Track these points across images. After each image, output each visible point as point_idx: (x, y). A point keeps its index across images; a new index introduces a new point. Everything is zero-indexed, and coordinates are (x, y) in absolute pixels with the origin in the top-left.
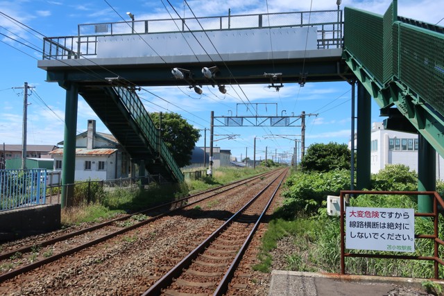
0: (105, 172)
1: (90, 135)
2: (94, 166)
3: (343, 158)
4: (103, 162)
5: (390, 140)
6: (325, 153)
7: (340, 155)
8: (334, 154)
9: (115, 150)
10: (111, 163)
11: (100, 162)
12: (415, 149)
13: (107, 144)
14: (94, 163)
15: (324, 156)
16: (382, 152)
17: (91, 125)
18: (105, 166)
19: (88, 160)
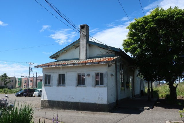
0: (105, 89)
1: (83, 43)
2: (89, 81)
4: (102, 74)
9: (116, 57)
10: (112, 75)
11: (97, 75)
13: (104, 51)
14: (89, 75)
17: (84, 30)
18: (105, 79)
19: (81, 71)
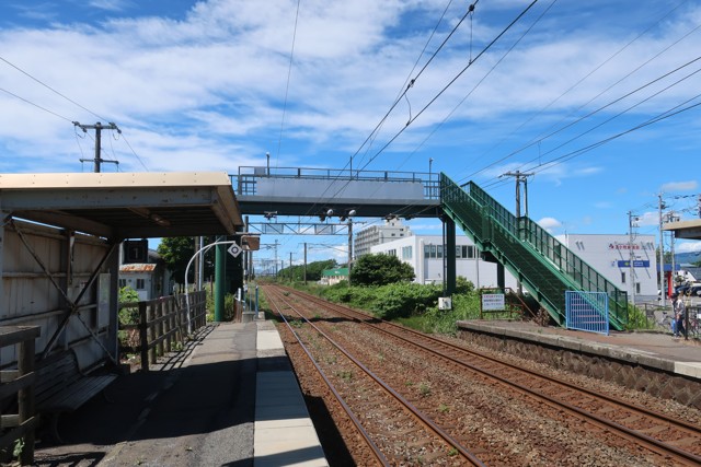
0: (146, 292)
3: (394, 269)
4: (143, 280)
5: (426, 247)
6: (377, 264)
7: (393, 266)
8: (387, 265)
9: (154, 265)
11: (138, 280)
12: (439, 256)
15: (378, 268)
16: (417, 261)
18: (146, 285)
